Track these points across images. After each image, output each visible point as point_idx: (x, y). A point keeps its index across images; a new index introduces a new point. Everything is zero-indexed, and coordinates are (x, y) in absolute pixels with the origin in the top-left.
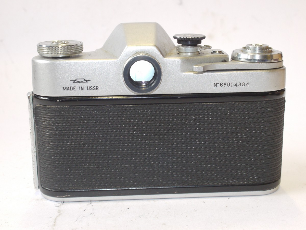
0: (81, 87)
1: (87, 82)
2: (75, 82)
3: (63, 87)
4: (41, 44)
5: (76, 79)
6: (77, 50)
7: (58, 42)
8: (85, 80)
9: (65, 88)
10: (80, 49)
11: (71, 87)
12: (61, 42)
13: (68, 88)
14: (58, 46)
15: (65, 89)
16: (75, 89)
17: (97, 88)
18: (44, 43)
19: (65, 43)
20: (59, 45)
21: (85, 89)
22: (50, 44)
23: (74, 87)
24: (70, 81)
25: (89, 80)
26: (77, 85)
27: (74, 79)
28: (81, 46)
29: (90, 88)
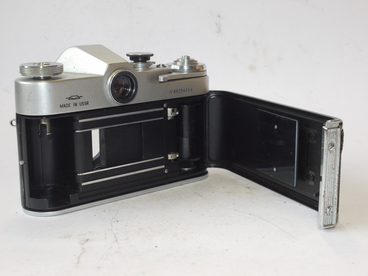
0: (75, 104)
1: (80, 98)
2: (70, 99)
3: (60, 105)
4: (23, 65)
5: (71, 96)
6: (57, 71)
7: (39, 64)
8: (78, 97)
9: (62, 105)
10: (60, 70)
11: (66, 104)
12: (43, 63)
13: (65, 105)
14: (39, 67)
15: (62, 107)
16: (70, 106)
17: (87, 103)
18: (26, 64)
19: (45, 64)
20: (41, 66)
21: (78, 104)
22: (32, 65)
23: (69, 104)
24: (66, 98)
25: (81, 97)
26: (72, 102)
27: (69, 97)
28: (61, 67)
29: (82, 104)
